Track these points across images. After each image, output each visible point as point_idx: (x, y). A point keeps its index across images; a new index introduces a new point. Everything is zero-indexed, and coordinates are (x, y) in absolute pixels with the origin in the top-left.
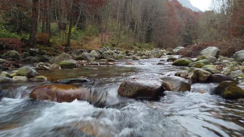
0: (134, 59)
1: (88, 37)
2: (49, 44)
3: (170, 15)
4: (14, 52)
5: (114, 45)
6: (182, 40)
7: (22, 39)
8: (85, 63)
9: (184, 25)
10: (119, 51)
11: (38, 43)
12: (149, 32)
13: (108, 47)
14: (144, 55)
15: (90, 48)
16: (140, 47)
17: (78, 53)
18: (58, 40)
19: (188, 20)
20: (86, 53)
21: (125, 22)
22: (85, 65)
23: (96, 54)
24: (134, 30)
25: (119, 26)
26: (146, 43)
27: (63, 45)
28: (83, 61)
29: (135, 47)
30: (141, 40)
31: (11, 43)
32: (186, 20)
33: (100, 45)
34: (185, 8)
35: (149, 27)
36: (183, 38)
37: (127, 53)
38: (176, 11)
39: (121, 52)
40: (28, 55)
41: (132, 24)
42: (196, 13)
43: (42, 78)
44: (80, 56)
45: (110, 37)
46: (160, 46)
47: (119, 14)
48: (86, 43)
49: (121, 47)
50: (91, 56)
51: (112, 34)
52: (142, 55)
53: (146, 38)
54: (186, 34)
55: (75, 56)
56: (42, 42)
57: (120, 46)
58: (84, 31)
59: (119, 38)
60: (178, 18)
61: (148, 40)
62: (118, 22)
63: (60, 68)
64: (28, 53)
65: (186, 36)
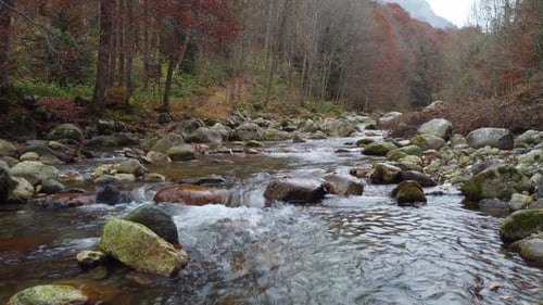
0: (297, 140)
1: (203, 89)
2: (128, 109)
3: (379, 40)
4: (70, 127)
5: (257, 108)
6: (409, 92)
7: (78, 100)
8: (207, 149)
9: (413, 59)
10: (268, 121)
11: (109, 106)
12: (335, 77)
13: (245, 112)
14: (319, 129)
15: (210, 114)
16: (313, 111)
17: (189, 129)
18: (146, 98)
19: (422, 48)
20: (204, 130)
21: (281, 56)
22: (207, 153)
23: (224, 130)
24: (301, 71)
25: (270, 65)
26: (326, 100)
27: (156, 110)
28: (203, 146)
29: (302, 110)
30: (316, 95)
31: (58, 109)
32: (419, 49)
33: (229, 109)
34: (415, 20)
35: (333, 66)
36: (409, 88)
37: (285, 124)
38: (395, 29)
39: (272, 123)
40: (94, 133)
41: (297, 61)
42: (440, 32)
43: (157, 177)
44: (194, 134)
45: (249, 90)
46: (359, 107)
47: (269, 39)
48: (201, 105)
49: (273, 111)
50: (215, 135)
51: (255, 82)
52: (314, 131)
53: (327, 90)
54: (417, 79)
55: (185, 135)
56: (116, 104)
57: (270, 108)
58: (194, 75)
59: (269, 92)
60: (400, 44)
61: (332, 95)
62: (268, 55)
63: (169, 160)
64: (94, 129)
65: (417, 84)
